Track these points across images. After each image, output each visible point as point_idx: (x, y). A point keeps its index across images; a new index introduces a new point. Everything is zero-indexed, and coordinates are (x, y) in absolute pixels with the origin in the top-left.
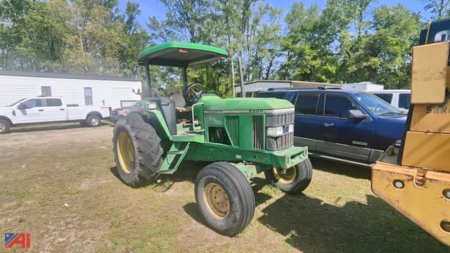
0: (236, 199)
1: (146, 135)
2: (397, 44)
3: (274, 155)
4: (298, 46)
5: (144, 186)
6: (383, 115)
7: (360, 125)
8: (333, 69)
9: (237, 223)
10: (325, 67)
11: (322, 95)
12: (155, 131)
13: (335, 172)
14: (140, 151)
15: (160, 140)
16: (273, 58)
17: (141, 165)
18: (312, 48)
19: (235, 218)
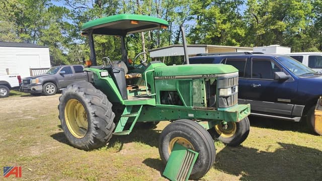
0: (202, 148)
1: (100, 101)
2: (301, 8)
3: (226, 112)
4: (207, 10)
5: (97, 149)
6: (303, 75)
7: (284, 85)
8: (242, 32)
9: (203, 168)
10: (235, 31)
11: (249, 59)
12: (106, 97)
13: (268, 127)
14: (96, 116)
15: (112, 105)
16: (183, 22)
17: (97, 129)
18: (221, 12)
19: (202, 164)
